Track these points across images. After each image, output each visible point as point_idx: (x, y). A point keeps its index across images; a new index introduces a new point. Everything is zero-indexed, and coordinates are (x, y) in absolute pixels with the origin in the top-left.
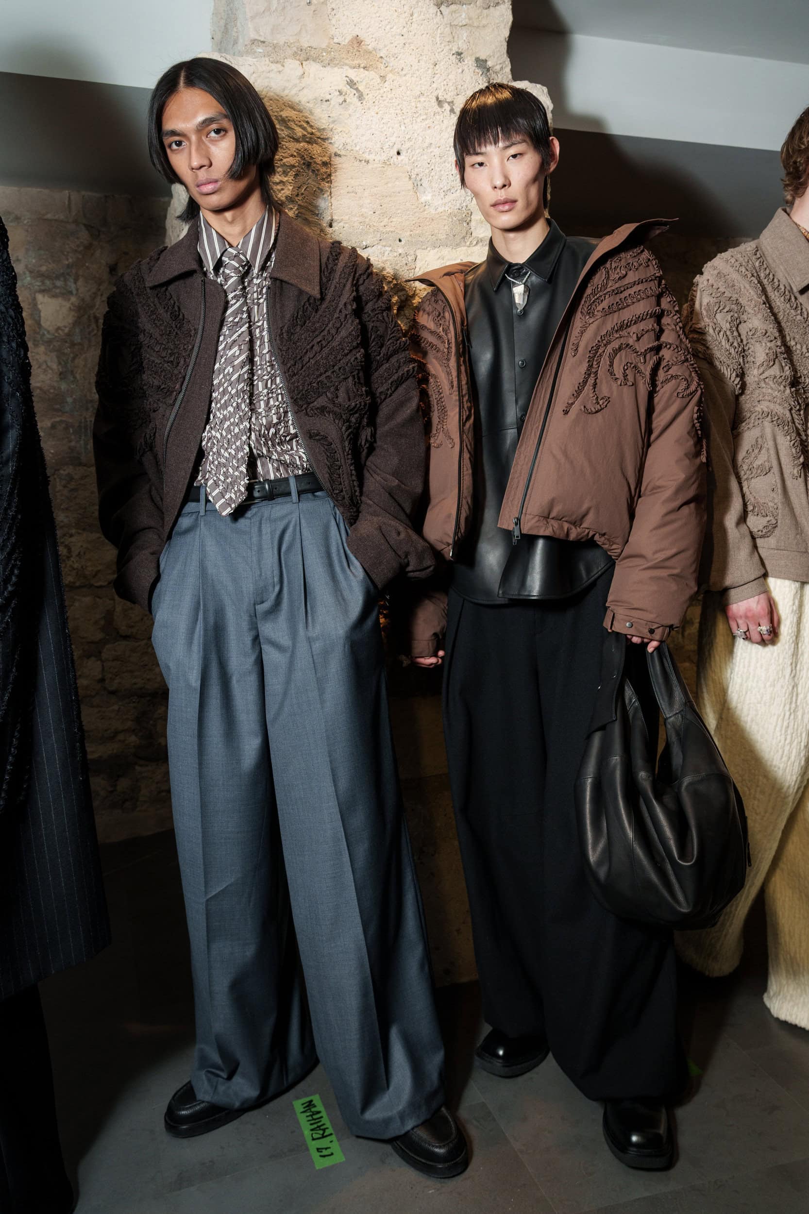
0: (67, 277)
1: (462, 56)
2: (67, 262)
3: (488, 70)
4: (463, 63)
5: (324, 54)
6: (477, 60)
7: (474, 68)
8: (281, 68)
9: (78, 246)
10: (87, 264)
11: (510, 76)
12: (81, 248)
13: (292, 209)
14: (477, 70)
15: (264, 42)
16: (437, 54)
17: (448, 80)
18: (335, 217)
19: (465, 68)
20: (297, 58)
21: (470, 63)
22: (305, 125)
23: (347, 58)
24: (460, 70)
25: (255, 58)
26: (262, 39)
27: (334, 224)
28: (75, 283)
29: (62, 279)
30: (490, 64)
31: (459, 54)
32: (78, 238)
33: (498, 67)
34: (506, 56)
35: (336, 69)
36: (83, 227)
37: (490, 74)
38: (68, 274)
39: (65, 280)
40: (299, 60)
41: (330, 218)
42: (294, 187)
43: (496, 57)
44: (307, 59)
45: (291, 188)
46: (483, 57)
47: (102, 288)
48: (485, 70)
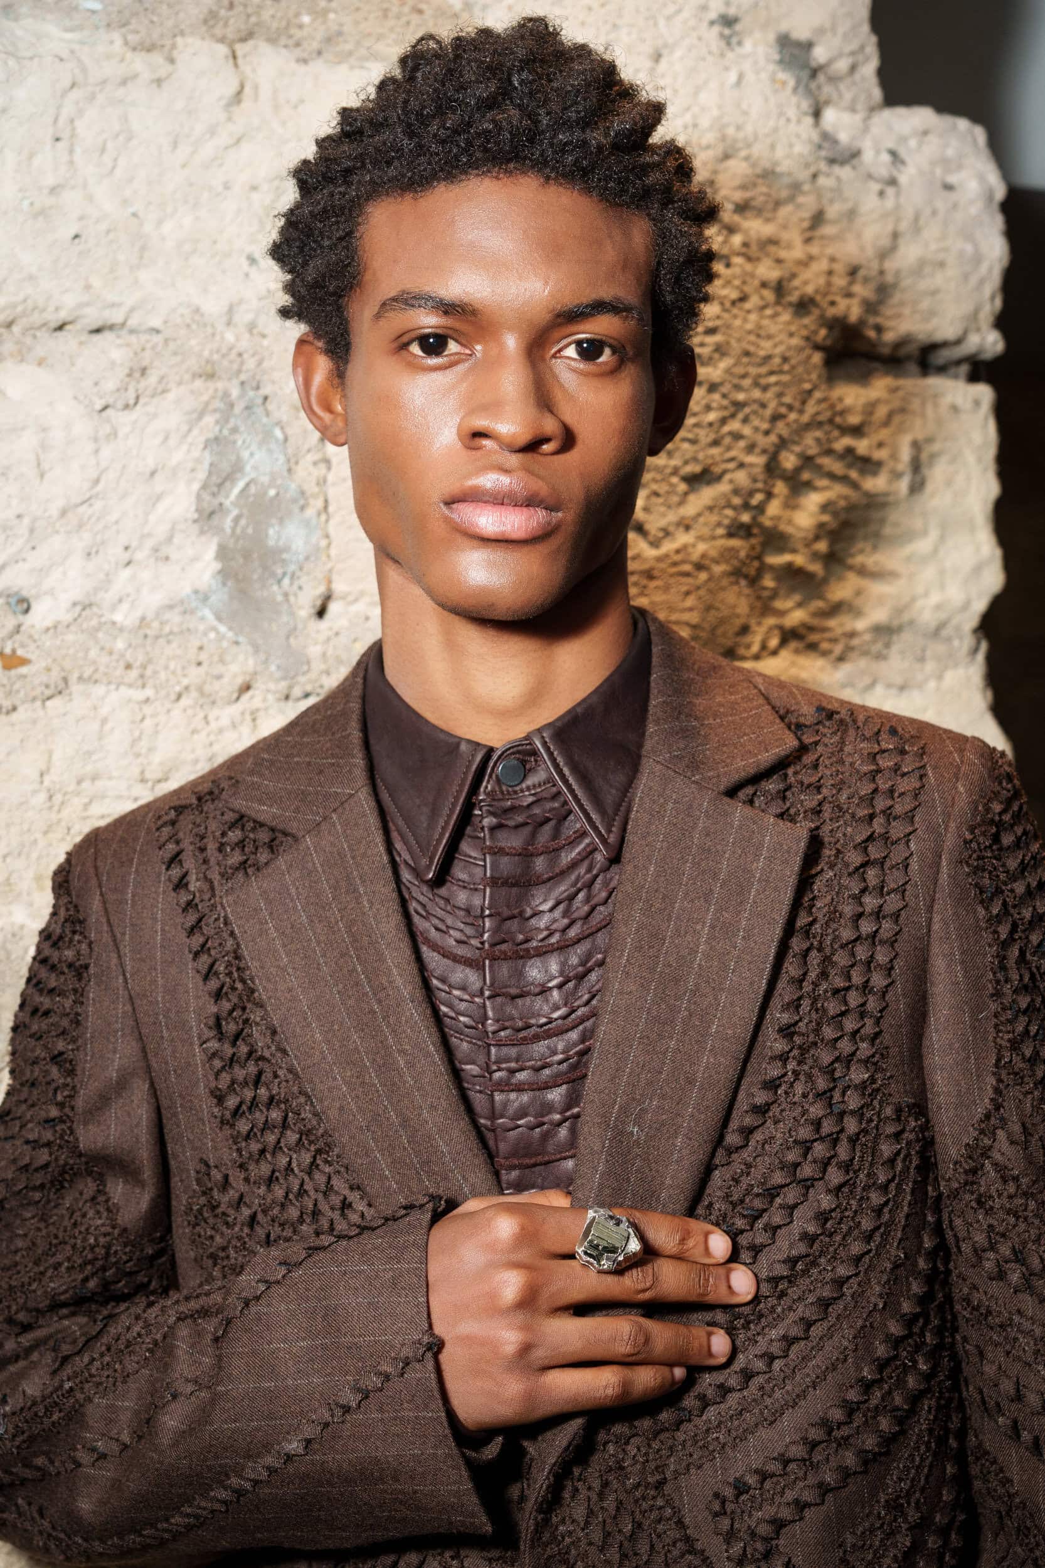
1: (738, 27)
3: (814, 73)
4: (739, 50)
5: (306, 19)
6: (784, 42)
7: (772, 67)
8: (164, 69)
11: (877, 94)
13: (195, 559)
14: (782, 76)
16: (662, 22)
17: (696, 109)
18: (339, 587)
19: (747, 66)
20: (218, 31)
21: (761, 50)
22: (245, 263)
23: (380, 38)
24: (733, 77)
27: (333, 608)
30: (820, 54)
31: (728, 21)
33: (842, 65)
34: (866, 28)
35: (343, 68)
37: (819, 87)
40: (222, 40)
41: (322, 589)
42: (204, 487)
43: (841, 31)
44: (245, 38)
45: (196, 486)
46: (801, 33)
48: (805, 74)
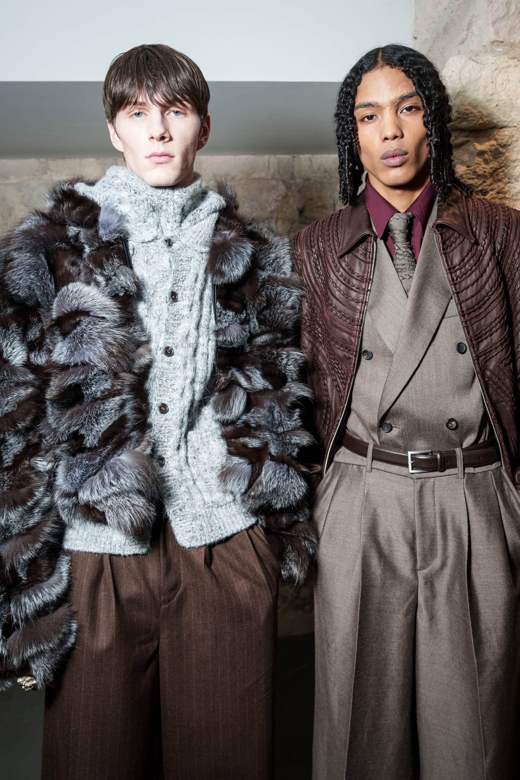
0: (270, 220)
2: (270, 209)
9: (278, 197)
10: (284, 210)
12: (280, 198)
15: (502, 42)
25: (495, 56)
26: (501, 40)
28: (276, 224)
29: (267, 221)
32: (278, 191)
36: (281, 182)
38: (272, 218)
39: (269, 222)
47: (294, 226)
